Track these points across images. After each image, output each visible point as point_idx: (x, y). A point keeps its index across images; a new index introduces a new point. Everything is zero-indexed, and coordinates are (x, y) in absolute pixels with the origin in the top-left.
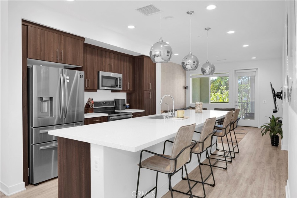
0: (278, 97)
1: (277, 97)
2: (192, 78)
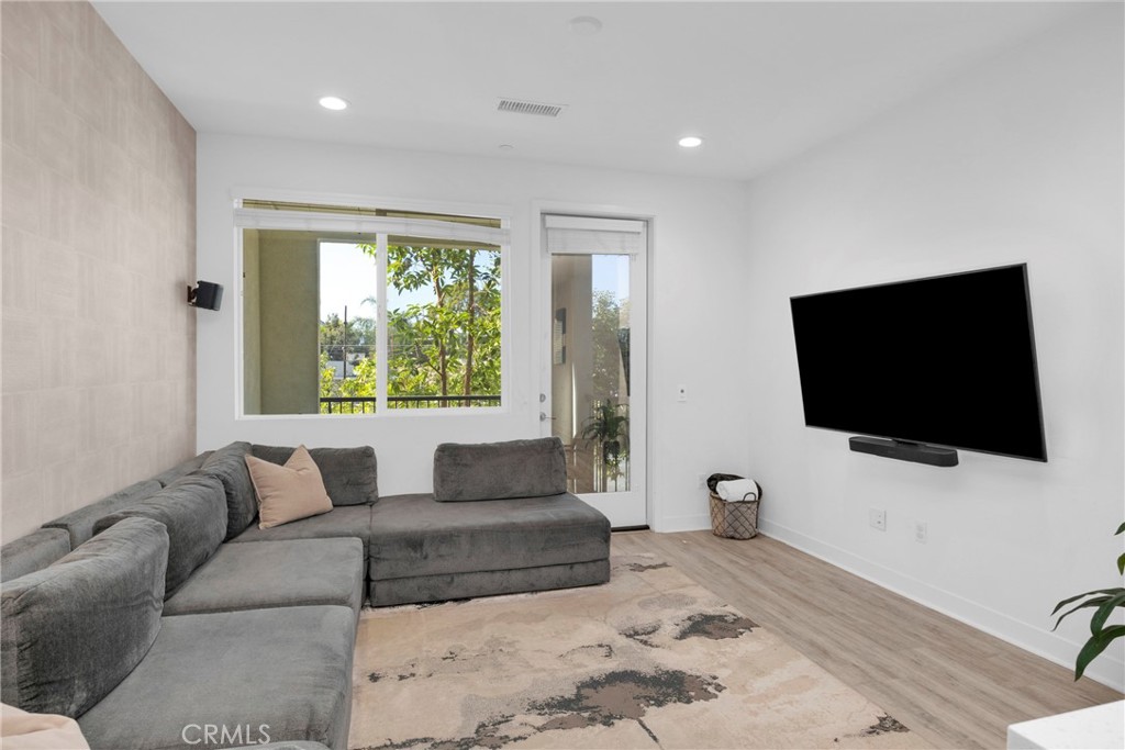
2: (241, 230)
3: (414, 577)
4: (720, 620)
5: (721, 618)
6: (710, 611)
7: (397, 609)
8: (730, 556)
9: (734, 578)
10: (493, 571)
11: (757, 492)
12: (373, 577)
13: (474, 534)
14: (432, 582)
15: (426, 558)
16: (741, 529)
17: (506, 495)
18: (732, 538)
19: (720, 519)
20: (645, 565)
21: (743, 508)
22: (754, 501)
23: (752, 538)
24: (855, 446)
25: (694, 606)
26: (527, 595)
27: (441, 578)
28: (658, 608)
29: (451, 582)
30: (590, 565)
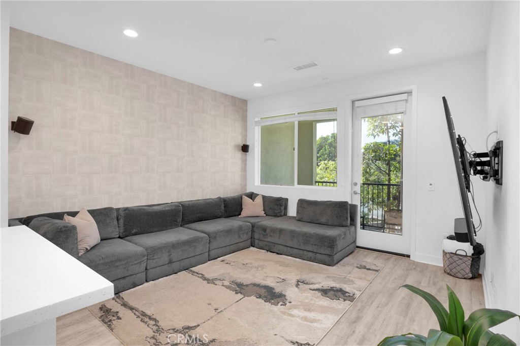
0: (476, 172)
1: (472, 172)
2: (260, 127)
3: (264, 241)
4: (342, 293)
5: (345, 293)
7: (260, 250)
12: (255, 238)
14: (269, 244)
15: (267, 235)
22: (467, 256)
26: (300, 260)
27: (272, 244)
28: (331, 280)
29: (275, 246)
30: (324, 255)
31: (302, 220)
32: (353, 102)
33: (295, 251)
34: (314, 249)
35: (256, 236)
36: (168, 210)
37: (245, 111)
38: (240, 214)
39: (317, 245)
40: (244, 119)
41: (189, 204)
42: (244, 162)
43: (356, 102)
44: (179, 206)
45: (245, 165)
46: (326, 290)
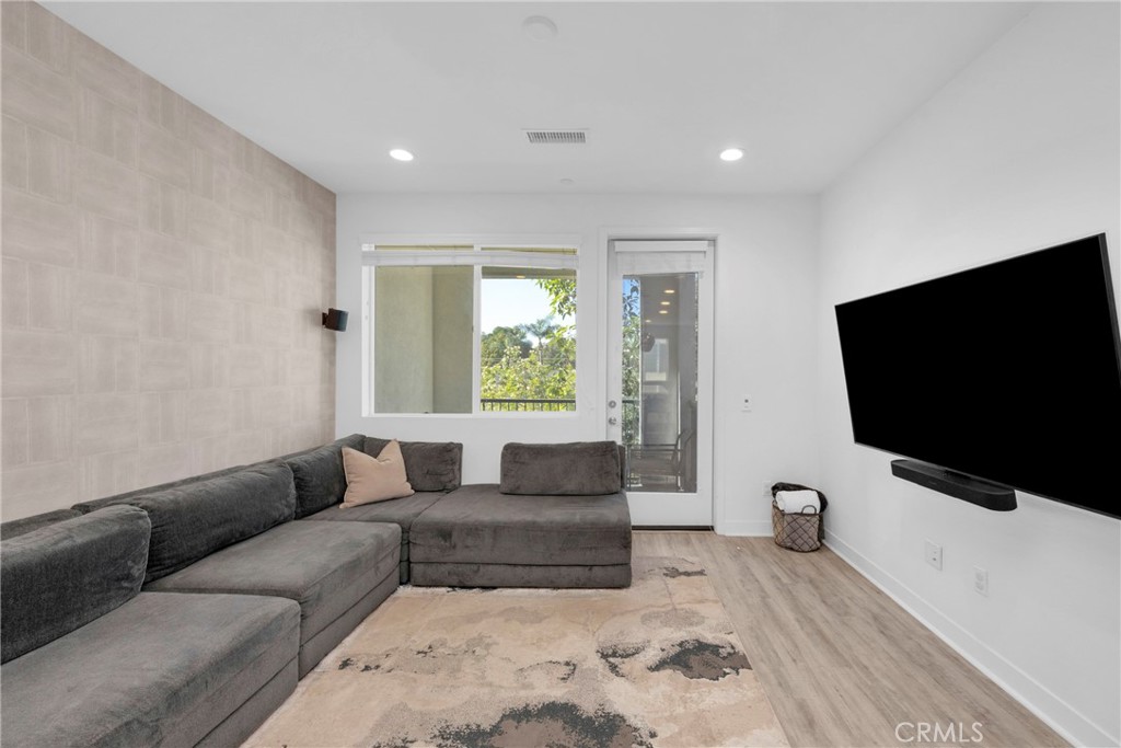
2: (373, 268)
3: (445, 563)
4: (712, 652)
5: (715, 649)
6: (709, 637)
7: (430, 590)
8: (776, 570)
9: (764, 597)
10: (515, 565)
11: (818, 505)
12: (411, 560)
13: (497, 530)
14: (461, 568)
15: (454, 547)
16: (799, 541)
17: (559, 492)
18: (792, 549)
19: (780, 529)
20: (681, 570)
21: (802, 520)
22: (815, 514)
23: (813, 551)
24: (898, 471)
25: (695, 629)
26: (549, 590)
27: (468, 567)
28: (659, 624)
29: (477, 572)
30: (609, 568)
31: (519, 492)
32: (612, 241)
33: (537, 573)
34: (589, 557)
35: (417, 554)
36: (93, 543)
37: (330, 222)
38: (341, 500)
39: (595, 548)
40: (329, 242)
41: (176, 502)
42: (330, 355)
43: (617, 243)
44: (141, 517)
45: (332, 363)
46: (678, 655)
